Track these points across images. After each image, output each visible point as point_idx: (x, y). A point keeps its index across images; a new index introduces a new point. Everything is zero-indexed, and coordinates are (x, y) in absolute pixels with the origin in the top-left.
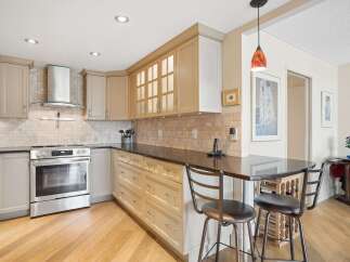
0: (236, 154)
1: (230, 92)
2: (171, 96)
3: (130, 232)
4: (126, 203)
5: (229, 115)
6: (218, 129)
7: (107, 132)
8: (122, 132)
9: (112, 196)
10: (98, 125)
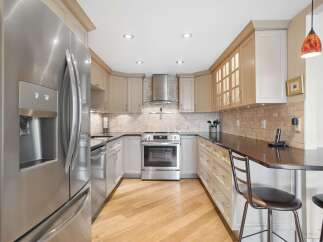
0: (300, 146)
1: (294, 80)
2: (237, 90)
3: (201, 204)
4: (204, 182)
5: (293, 105)
6: (283, 119)
7: (197, 122)
8: (209, 122)
9: (197, 175)
10: (189, 117)
